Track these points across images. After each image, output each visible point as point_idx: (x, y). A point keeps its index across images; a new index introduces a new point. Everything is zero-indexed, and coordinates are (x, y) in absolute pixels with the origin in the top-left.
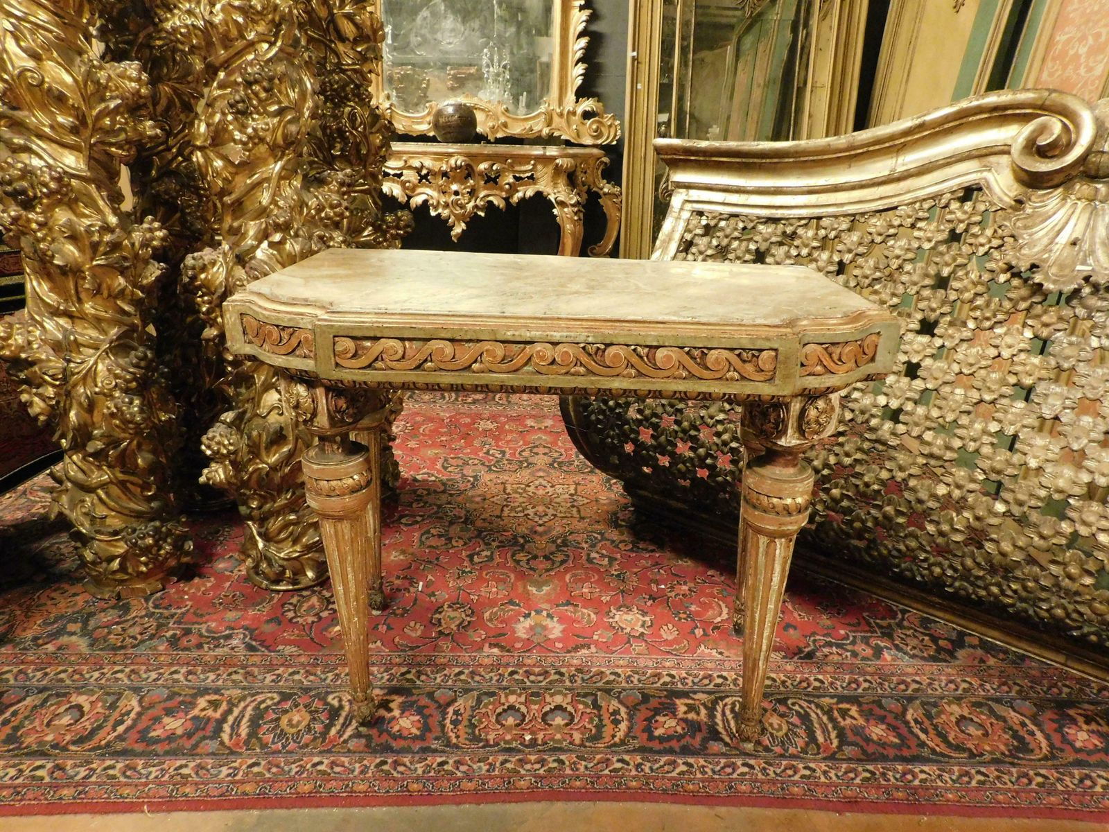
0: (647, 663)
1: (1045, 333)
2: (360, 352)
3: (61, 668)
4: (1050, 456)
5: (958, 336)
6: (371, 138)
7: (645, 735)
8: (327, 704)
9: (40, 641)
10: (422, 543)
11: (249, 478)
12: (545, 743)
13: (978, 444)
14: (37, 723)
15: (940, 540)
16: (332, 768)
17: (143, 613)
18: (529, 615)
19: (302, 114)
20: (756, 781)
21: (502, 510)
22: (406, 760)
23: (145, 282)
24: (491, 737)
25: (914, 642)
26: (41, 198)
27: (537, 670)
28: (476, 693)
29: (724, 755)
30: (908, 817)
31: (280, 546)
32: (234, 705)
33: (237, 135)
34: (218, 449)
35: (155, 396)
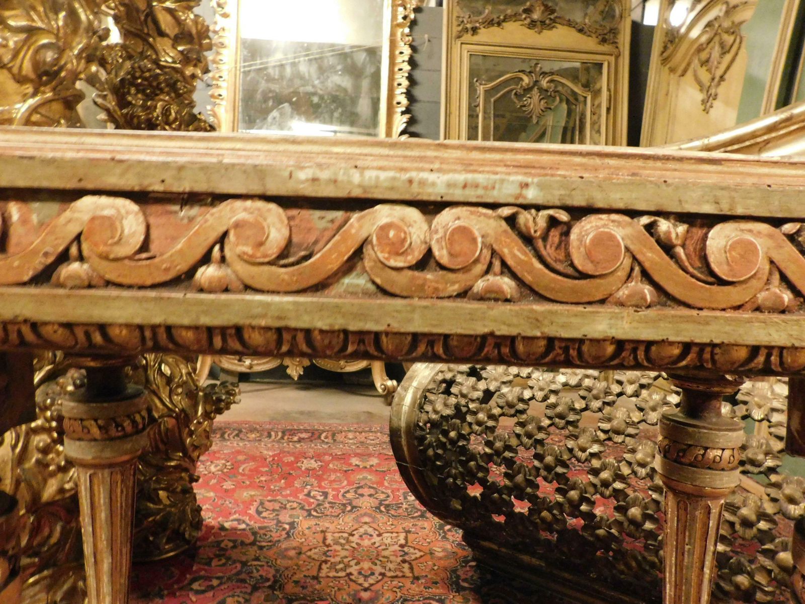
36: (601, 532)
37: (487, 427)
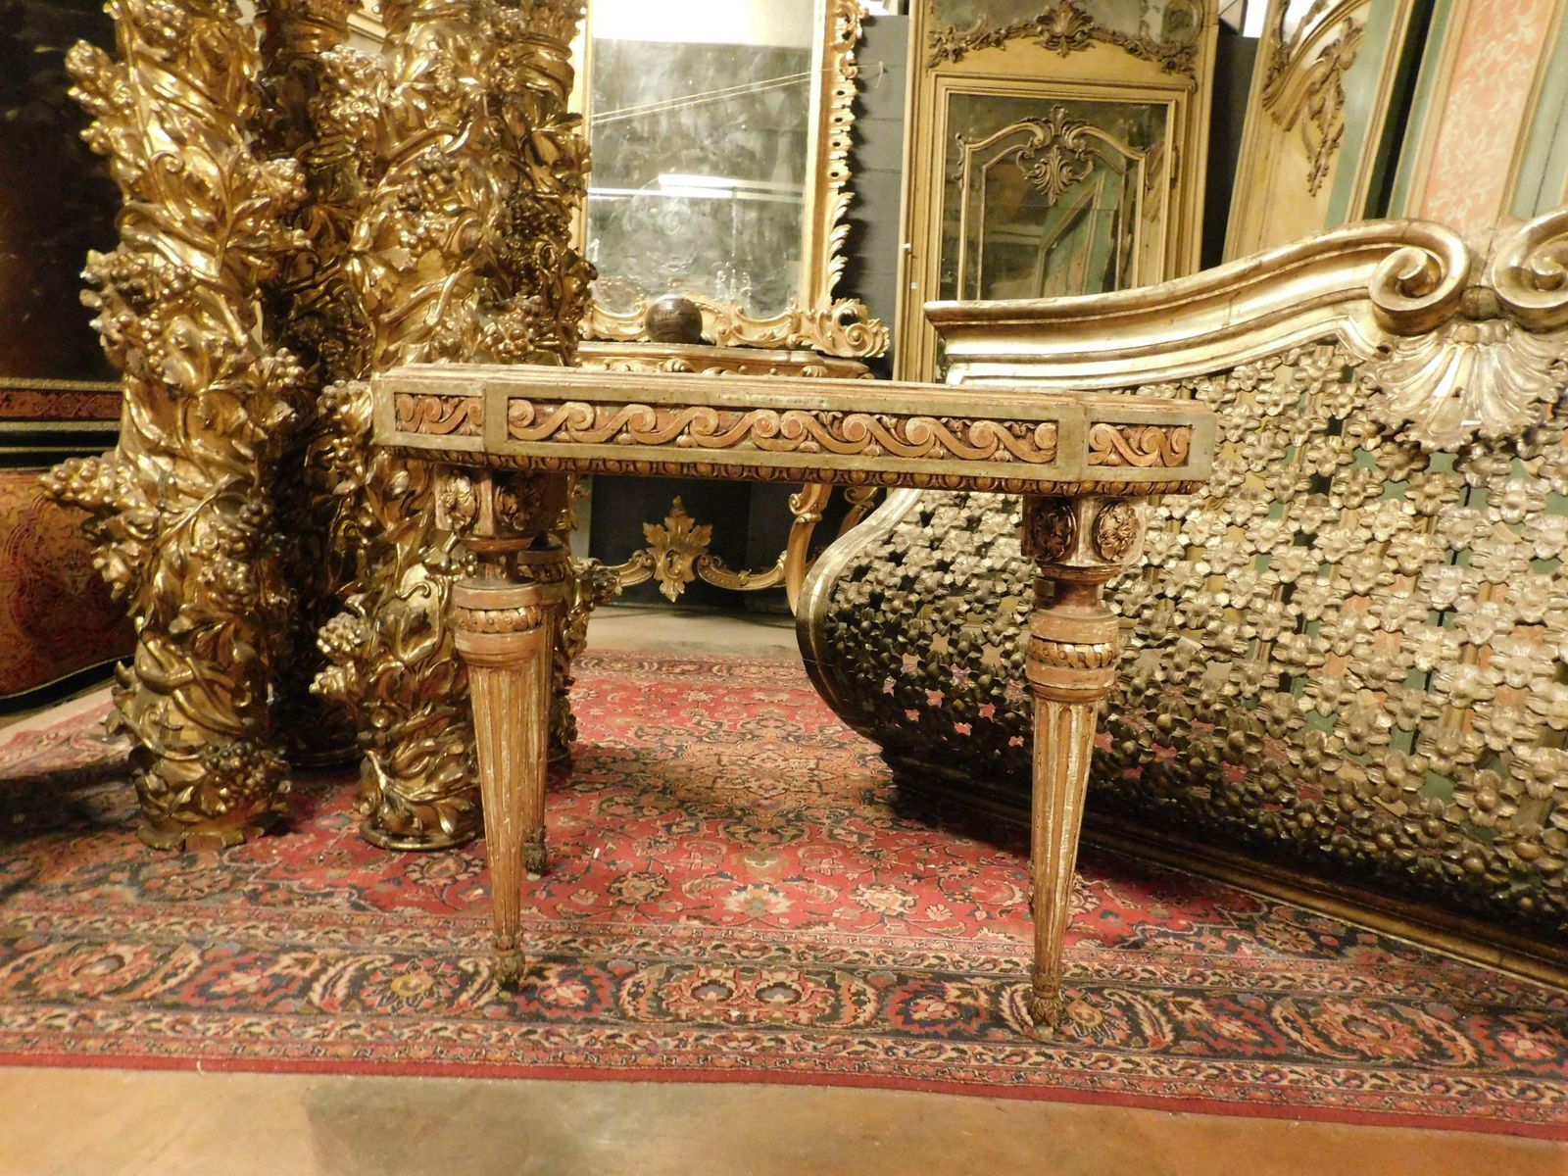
0: (908, 945)
1: (1429, 507)
2: (539, 420)
3: (96, 917)
4: (1446, 652)
5: (1318, 517)
6: (566, 281)
7: (901, 1018)
8: (459, 969)
9: (73, 889)
10: (601, 810)
11: (377, 681)
12: (758, 1020)
14: (60, 972)
15: (1308, 772)
16: (459, 1035)
17: (216, 865)
18: (745, 888)
19: (485, 220)
20: (1056, 1071)
21: (714, 781)
22: (564, 1031)
23: (269, 422)
24: (683, 1012)
25: (1287, 937)
26: (159, 302)
27: (752, 945)
28: (665, 966)
29: (1009, 1042)
30: (1274, 1122)
31: (409, 784)
32: (329, 964)
33: (405, 236)
34: (340, 645)
35: (265, 569)
36: (1010, 715)
37: (902, 615)
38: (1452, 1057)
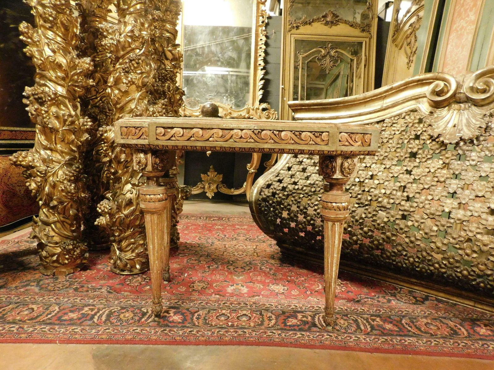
0: (285, 302)
1: (447, 161)
2: (166, 134)
3: (26, 296)
4: (454, 206)
5: (412, 165)
6: (176, 95)
7: (283, 325)
8: (142, 311)
9: (18, 288)
10: (187, 262)
11: (116, 220)
12: (237, 326)
13: (424, 204)
14: (13, 313)
15: (411, 245)
16: (142, 331)
17: (64, 280)
18: (233, 285)
19: (150, 76)
20: (333, 340)
21: (224, 253)
22: (175, 330)
23: (82, 139)
24: (214, 324)
25: (406, 298)
26: (47, 102)
27: (235, 303)
28: (208, 309)
29: (318, 332)
30: (403, 355)
31: (126, 254)
32: (100, 310)
33: (124, 81)
34: (104, 209)
35: (80, 185)
36: (317, 229)
37: (282, 199)
38: (460, 335)
